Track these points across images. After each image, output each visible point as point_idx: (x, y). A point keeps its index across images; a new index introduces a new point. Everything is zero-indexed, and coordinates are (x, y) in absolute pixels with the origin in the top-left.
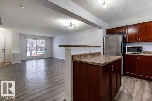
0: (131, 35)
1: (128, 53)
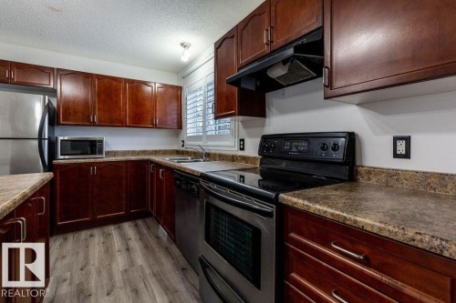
0: (74, 102)
1: (62, 159)
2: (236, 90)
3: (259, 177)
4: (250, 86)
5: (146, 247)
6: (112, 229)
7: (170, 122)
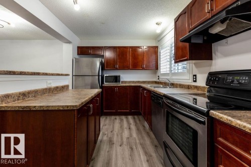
1: (106, 84)
2: (187, 45)
3: (207, 100)
4: (199, 41)
5: (138, 129)
6: (123, 117)
7: (151, 66)
